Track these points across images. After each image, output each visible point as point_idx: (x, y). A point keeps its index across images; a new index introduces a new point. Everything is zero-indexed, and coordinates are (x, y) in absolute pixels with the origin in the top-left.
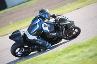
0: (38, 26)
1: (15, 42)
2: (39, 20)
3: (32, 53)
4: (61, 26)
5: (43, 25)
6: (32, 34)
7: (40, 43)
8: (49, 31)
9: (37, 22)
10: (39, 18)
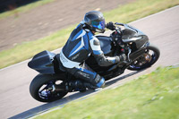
0: (83, 44)
1: (38, 73)
2: (84, 33)
3: (69, 94)
4: (125, 44)
5: (91, 42)
6: (70, 59)
7: (85, 75)
8: (102, 52)
9: (81, 35)
10: (84, 28)
